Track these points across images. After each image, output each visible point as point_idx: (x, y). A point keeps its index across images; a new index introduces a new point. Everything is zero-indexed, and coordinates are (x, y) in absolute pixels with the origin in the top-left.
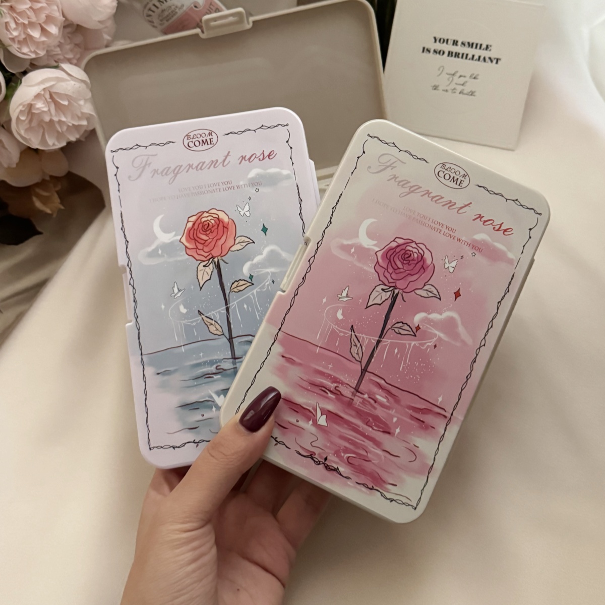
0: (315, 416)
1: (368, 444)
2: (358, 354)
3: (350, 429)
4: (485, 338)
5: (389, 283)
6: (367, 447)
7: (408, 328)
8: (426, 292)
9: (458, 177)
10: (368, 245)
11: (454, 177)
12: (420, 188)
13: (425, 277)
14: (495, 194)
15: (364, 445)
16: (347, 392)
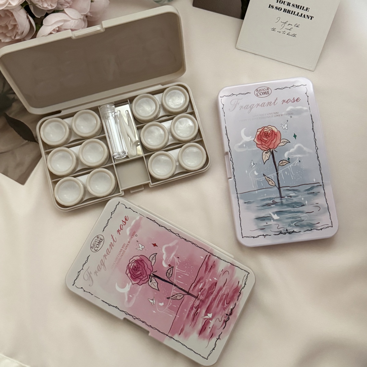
1: (220, 294)
2: (180, 296)
3: (214, 302)
5: (148, 278)
6: (222, 294)
7: (169, 270)
8: (153, 260)
9: (98, 241)
10: (129, 288)
11: (98, 243)
12: (102, 260)
13: (145, 260)
14: (108, 223)
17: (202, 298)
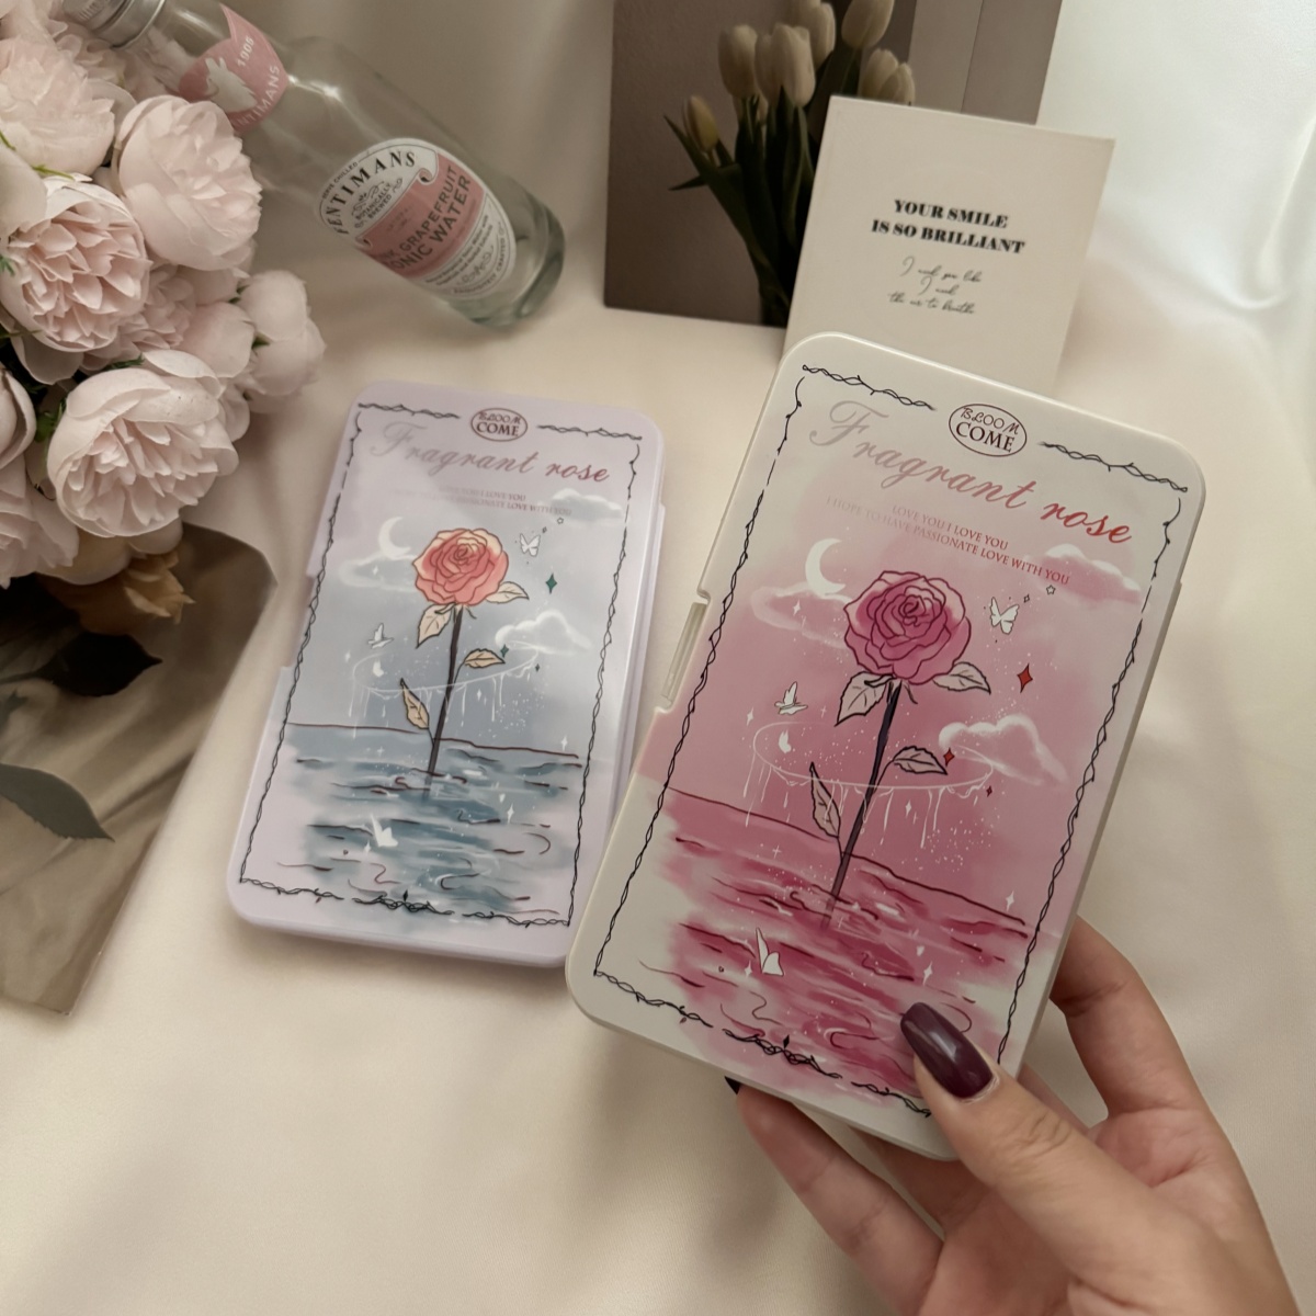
0: (756, 956)
2: (830, 821)
4: (1092, 763)
5: (879, 668)
7: (927, 758)
8: (957, 678)
9: (1000, 431)
10: (827, 594)
11: (992, 433)
12: (922, 463)
13: (952, 648)
14: (1084, 457)
15: (862, 1009)
16: (816, 902)
17: (839, 919)
